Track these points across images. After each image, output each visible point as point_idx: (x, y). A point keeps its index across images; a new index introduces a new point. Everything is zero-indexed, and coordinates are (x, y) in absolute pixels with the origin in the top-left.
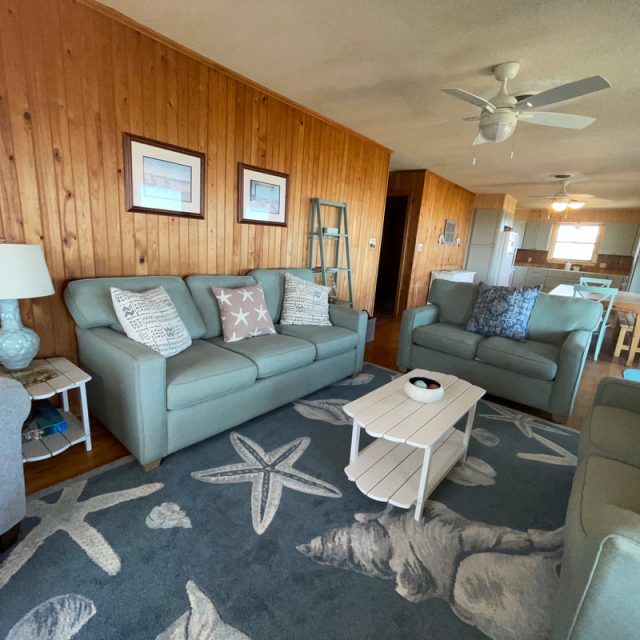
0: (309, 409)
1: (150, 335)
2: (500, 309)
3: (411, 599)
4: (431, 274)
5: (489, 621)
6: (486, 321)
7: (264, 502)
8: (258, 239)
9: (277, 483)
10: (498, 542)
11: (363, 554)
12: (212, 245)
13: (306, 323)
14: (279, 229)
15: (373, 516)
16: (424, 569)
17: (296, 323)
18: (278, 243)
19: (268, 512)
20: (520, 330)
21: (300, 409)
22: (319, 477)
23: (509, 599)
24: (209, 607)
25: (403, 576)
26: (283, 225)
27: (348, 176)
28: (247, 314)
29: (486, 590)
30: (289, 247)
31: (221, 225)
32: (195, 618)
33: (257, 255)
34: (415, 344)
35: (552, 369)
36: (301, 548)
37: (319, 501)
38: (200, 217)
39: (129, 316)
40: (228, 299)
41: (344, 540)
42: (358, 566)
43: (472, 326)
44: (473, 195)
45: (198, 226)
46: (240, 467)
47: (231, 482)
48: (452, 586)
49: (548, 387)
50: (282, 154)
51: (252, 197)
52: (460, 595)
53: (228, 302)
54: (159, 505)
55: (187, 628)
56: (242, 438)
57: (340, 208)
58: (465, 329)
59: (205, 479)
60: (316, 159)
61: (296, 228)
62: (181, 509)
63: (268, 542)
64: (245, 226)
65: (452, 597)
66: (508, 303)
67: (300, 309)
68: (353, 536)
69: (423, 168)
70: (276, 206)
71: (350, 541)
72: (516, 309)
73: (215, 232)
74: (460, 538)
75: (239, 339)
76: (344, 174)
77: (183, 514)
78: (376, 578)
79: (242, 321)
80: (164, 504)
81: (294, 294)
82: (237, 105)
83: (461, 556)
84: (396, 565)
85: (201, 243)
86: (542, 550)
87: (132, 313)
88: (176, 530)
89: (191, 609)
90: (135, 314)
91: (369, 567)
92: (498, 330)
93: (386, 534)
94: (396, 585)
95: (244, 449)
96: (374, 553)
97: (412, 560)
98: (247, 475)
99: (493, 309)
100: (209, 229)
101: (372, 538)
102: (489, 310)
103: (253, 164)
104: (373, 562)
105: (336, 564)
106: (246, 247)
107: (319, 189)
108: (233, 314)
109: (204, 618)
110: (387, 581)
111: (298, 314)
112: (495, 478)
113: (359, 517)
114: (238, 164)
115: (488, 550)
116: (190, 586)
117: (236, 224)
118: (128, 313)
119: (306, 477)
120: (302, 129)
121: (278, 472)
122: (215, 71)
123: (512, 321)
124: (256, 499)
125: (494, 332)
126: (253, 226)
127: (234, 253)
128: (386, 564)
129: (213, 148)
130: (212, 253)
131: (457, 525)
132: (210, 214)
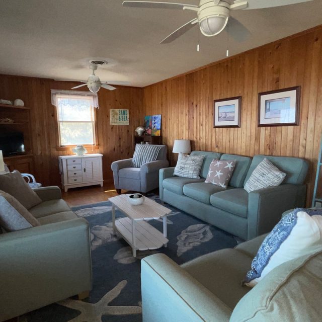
8: (272, 135)
12: (244, 140)
14: (290, 127)
33: (271, 146)
45: (238, 131)
64: (263, 129)
73: (245, 133)
85: (239, 139)
103: (269, 90)
106: (263, 141)
114: (259, 94)
117: (257, 127)
132: (243, 124)
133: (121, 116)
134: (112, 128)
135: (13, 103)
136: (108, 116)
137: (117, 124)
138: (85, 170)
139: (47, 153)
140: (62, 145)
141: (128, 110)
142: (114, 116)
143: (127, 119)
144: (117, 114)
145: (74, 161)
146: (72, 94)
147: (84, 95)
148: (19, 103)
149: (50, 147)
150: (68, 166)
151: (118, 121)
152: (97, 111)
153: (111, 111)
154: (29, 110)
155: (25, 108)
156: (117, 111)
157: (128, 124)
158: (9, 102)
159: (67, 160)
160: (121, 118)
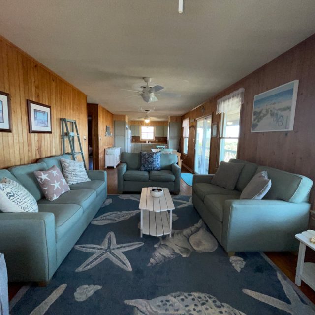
0: (98, 222)
1: (29, 205)
2: (151, 161)
3: (187, 256)
4: (105, 150)
5: (205, 249)
6: (148, 165)
7: (121, 261)
8: (39, 141)
9: (119, 252)
10: (192, 231)
11: (167, 254)
12: (17, 147)
13: (79, 182)
14: (48, 134)
15: (159, 244)
16: (184, 248)
17: (74, 183)
18: (49, 142)
19: (127, 263)
20: (159, 167)
21: (95, 223)
22: (131, 242)
23: (204, 242)
24: (140, 301)
25: (181, 253)
26: (50, 133)
27: (73, 107)
28: (59, 183)
29: (199, 243)
30: (54, 144)
31: (21, 135)
32: (140, 307)
33: (40, 150)
34: (124, 180)
35: (173, 177)
36: (149, 265)
37: (139, 249)
38: (9, 131)
39: (12, 198)
40: (47, 177)
41: (158, 254)
42: (169, 258)
43: (143, 169)
44: (113, 114)
45: (8, 136)
46: (95, 256)
47: (98, 263)
48: (192, 247)
49: (173, 183)
50: (47, 96)
51: (36, 118)
52: (195, 248)
53: (47, 178)
54: (76, 291)
55: (141, 312)
56: (82, 245)
57: (73, 122)
58: (140, 170)
59: (85, 269)
60: (61, 99)
61: (55, 134)
62: (89, 285)
63: (137, 271)
64: (33, 135)
65: (194, 249)
66: (153, 157)
67: (75, 175)
68: (160, 252)
69: (97, 103)
70: (46, 123)
71: (160, 254)
72: (156, 160)
73: (17, 139)
74: (184, 235)
75: (58, 197)
76: (71, 106)
77: (92, 286)
78: (176, 258)
79: (57, 187)
80: (78, 289)
81: (70, 168)
82: (23, 67)
83: (188, 240)
84: (177, 251)
85: (10, 147)
86: (201, 228)
87: (13, 196)
88: (96, 293)
89: (135, 306)
90: (16, 196)
91: (172, 256)
92: (152, 168)
93: (167, 245)
94: (181, 256)
95: (88, 249)
96: (170, 252)
97: (179, 248)
98: (102, 257)
99: (149, 161)
100: (15, 138)
101: (165, 249)
102: (148, 162)
103: (34, 100)
104: (172, 255)
105: (163, 262)
106: (34, 147)
107: (63, 113)
108: (52, 184)
109: (143, 304)
110: (179, 256)
111: (75, 178)
112: (177, 216)
113: (156, 246)
114: (27, 100)
115: (192, 234)
116: (126, 302)
117: (28, 134)
118: (10, 196)
119: (126, 245)
120: (53, 83)
121: (114, 249)
122: (11, 47)
123: (156, 164)
124: (117, 262)
125: (151, 169)
126: (37, 134)
127: (28, 150)
128: (175, 253)
129: (13, 90)
130: (17, 152)
131: (181, 233)
132: (14, 129)
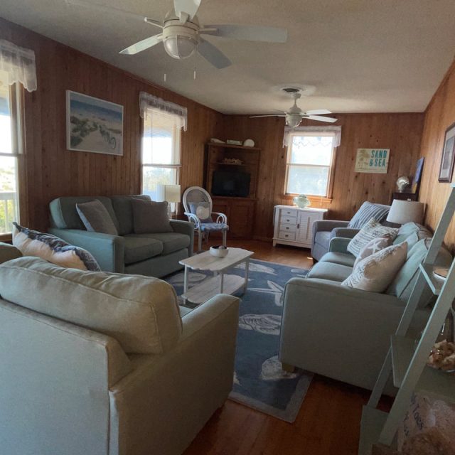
133: (374, 159)
134: (356, 177)
135: (243, 143)
136: (353, 159)
137: (366, 171)
138: (298, 226)
139: (270, 199)
140: (288, 192)
141: (388, 151)
142: (362, 159)
143: (384, 164)
144: (367, 156)
145: (289, 213)
146: (307, 131)
147: (322, 131)
148: (250, 143)
149: (273, 194)
150: (282, 218)
151: (369, 167)
152: (338, 152)
153: (359, 151)
154: (260, 151)
155: (255, 148)
156: (369, 151)
157: (386, 172)
158: (239, 143)
159: (280, 210)
160: (374, 161)
